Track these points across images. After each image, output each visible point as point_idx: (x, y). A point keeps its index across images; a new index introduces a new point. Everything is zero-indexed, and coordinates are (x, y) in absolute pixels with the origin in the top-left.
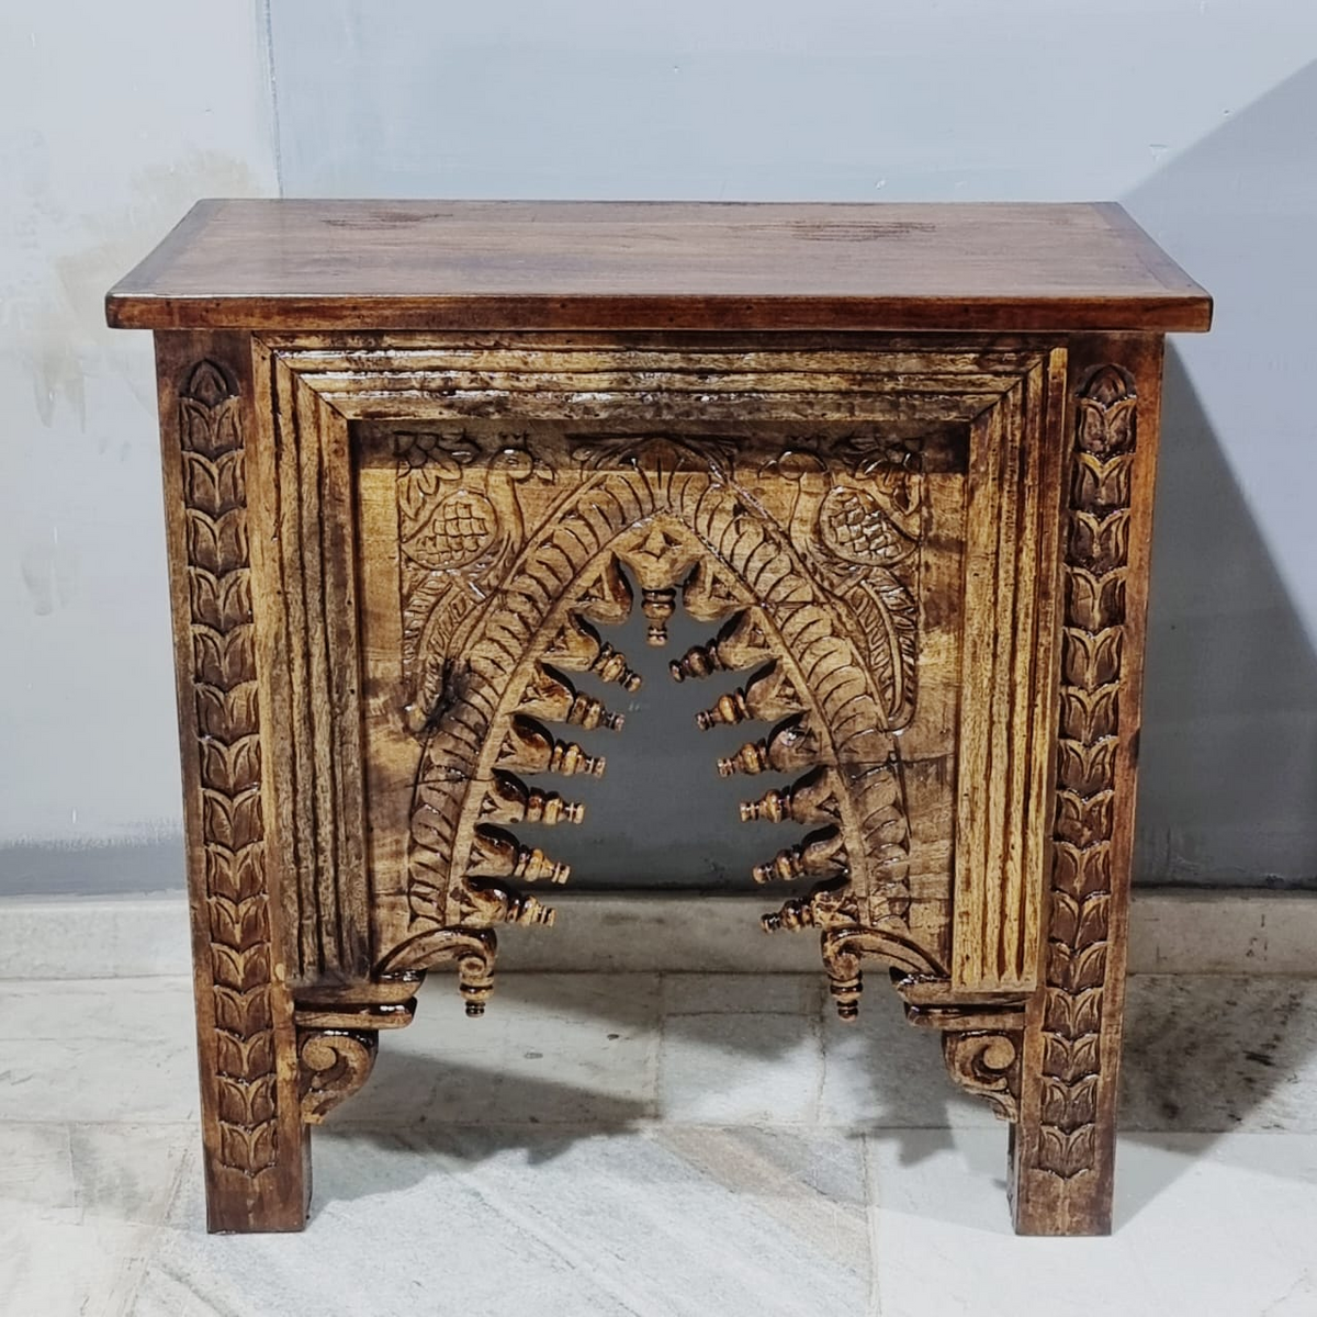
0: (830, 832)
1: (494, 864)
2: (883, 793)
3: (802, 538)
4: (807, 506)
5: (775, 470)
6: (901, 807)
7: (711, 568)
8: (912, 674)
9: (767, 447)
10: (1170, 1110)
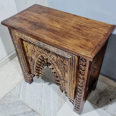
0: (59, 81)
1: (37, 71)
3: (56, 60)
4: (55, 58)
6: (64, 83)
7: (48, 59)
8: (65, 75)
10: (98, 102)
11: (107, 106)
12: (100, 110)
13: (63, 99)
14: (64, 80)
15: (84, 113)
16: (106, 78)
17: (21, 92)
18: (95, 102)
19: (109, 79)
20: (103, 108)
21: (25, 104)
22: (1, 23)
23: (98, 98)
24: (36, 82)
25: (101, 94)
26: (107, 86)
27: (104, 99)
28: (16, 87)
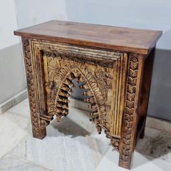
0: (97, 111)
1: (59, 106)
2: (103, 108)
3: (93, 74)
4: (94, 70)
5: (90, 64)
6: (105, 110)
7: (82, 75)
8: (107, 94)
9: (89, 61)
10: (152, 152)
11: (166, 155)
12: (158, 160)
13: (99, 154)
14: (105, 105)
15: (136, 167)
16: (157, 120)
17: (29, 150)
18: (148, 152)
19: (160, 121)
20: (161, 157)
21: (38, 166)
22: (15, 32)
23: (151, 147)
24: (50, 136)
25: (154, 142)
26: (159, 132)
27: (159, 147)
28: (19, 146)
